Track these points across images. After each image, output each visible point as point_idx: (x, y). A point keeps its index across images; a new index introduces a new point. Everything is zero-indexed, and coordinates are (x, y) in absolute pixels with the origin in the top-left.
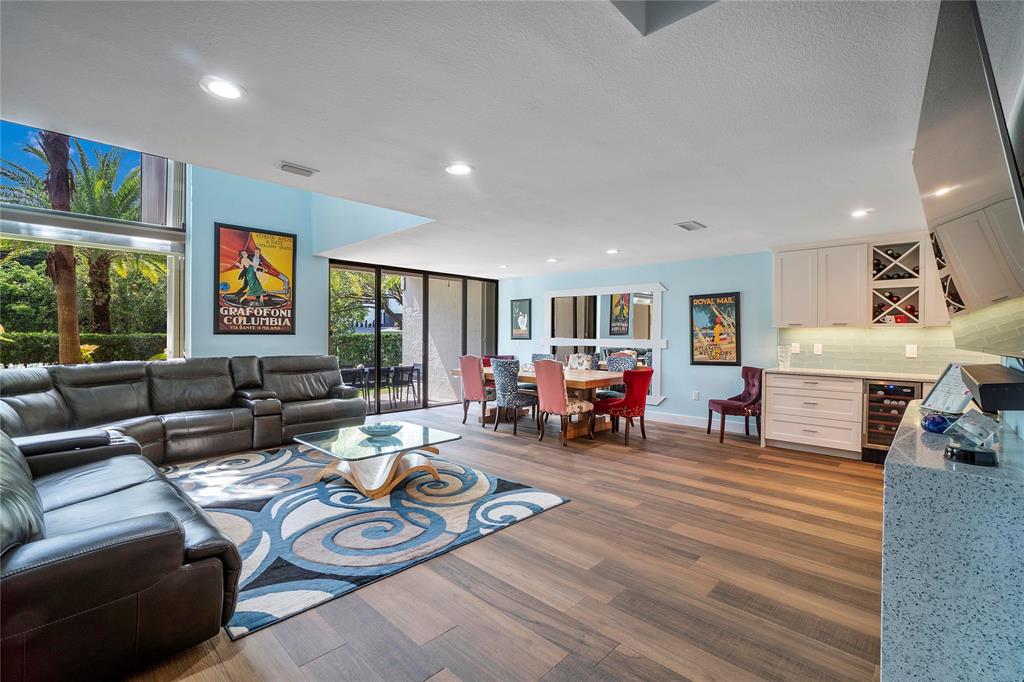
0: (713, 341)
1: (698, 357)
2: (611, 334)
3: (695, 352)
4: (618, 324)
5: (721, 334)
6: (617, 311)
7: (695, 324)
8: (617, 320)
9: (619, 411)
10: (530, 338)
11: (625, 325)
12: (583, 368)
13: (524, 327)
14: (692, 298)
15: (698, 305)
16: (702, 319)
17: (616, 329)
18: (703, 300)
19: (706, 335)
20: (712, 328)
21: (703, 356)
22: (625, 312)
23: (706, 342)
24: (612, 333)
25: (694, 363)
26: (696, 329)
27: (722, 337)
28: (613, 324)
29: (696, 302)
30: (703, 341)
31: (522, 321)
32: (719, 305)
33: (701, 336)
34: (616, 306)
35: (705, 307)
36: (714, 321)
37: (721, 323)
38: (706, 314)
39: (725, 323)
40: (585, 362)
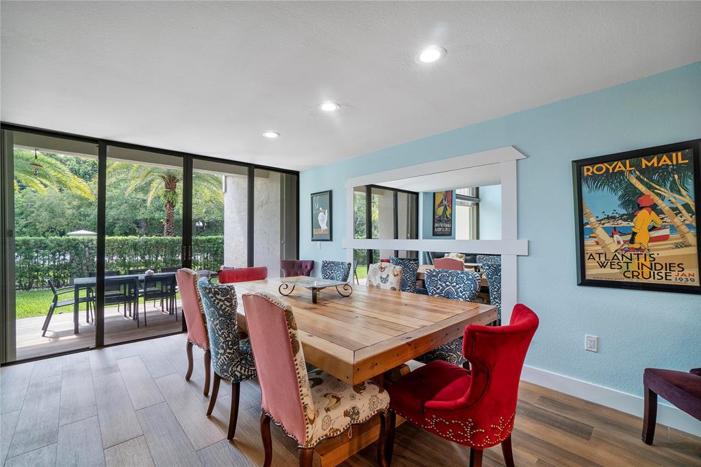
0: (632, 241)
1: (593, 271)
2: (433, 235)
3: (589, 263)
4: (441, 225)
5: (653, 229)
6: (440, 211)
7: (586, 210)
8: (440, 221)
9: (456, 427)
10: (331, 239)
11: (448, 225)
12: (388, 286)
13: (324, 226)
14: (579, 165)
15: (594, 177)
16: (604, 202)
17: (439, 230)
18: (604, 166)
19: (613, 232)
20: (631, 217)
21: (607, 270)
22: (448, 213)
23: (613, 244)
24: (435, 234)
25: (584, 281)
26: (591, 219)
27: (655, 234)
28: (436, 225)
29: (587, 171)
30: (604, 242)
31: (323, 218)
32: (647, 172)
33: (600, 232)
34: (439, 206)
35: (611, 179)
36: (633, 203)
37: (654, 207)
38: (614, 190)
39: (662, 205)
40: (391, 278)
